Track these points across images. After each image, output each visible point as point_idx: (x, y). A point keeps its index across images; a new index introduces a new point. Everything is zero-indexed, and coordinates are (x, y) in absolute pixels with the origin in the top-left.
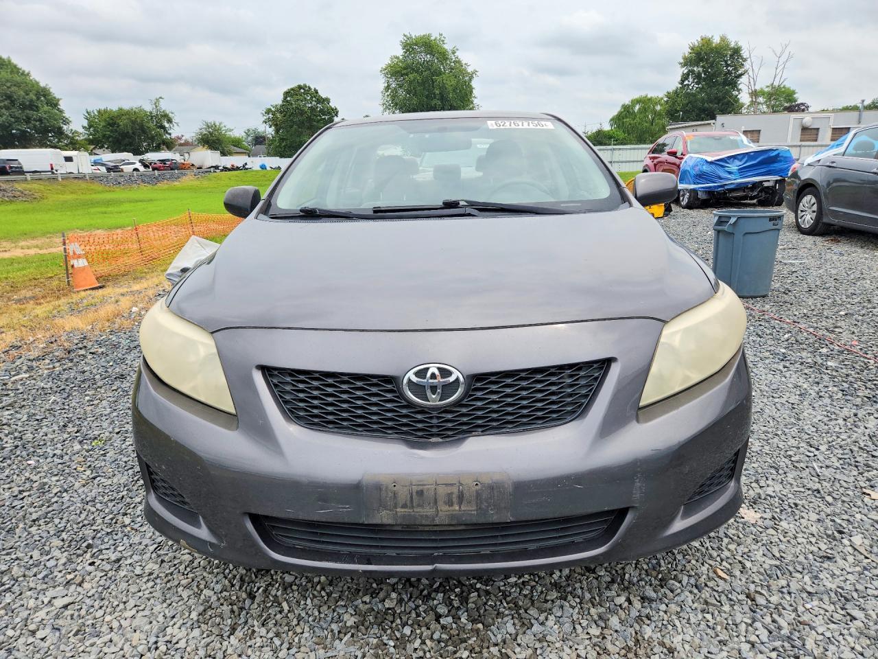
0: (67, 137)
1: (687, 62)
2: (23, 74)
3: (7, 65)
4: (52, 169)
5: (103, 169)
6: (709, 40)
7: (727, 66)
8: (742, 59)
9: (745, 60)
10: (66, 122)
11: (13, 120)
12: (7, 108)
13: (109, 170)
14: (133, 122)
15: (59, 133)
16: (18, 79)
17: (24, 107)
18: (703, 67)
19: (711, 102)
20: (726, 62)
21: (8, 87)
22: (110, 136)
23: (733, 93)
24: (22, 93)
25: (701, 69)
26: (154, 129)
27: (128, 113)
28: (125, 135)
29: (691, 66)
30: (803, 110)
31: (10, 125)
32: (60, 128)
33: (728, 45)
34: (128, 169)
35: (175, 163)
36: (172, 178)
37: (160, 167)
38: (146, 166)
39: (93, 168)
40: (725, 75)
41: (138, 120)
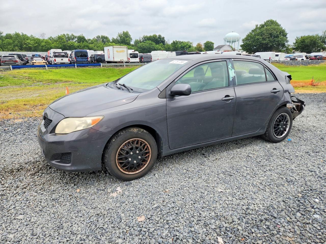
0: (286, 47)
2: (278, 25)
3: (274, 23)
4: (270, 59)
5: (289, 59)
10: (287, 41)
11: (269, 42)
12: (269, 38)
13: (291, 59)
14: (311, 41)
15: (283, 45)
16: (276, 27)
17: (275, 37)
21: (272, 31)
22: (301, 46)
24: (275, 32)
26: (320, 43)
27: (310, 37)
28: (307, 46)
31: (268, 43)
32: (284, 44)
34: (299, 59)
35: (321, 57)
36: (316, 63)
37: (314, 58)
38: (307, 58)
39: (285, 58)
41: (314, 40)
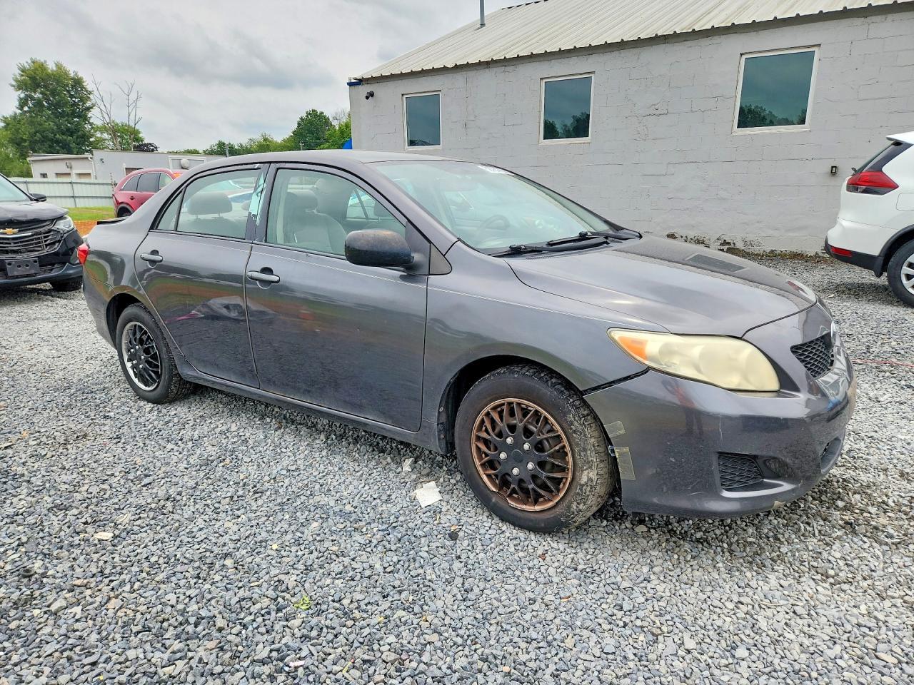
1: (20, 86)
6: (42, 65)
7: (72, 96)
8: (87, 91)
9: (90, 93)
18: (41, 93)
19: (63, 134)
20: (68, 91)
23: (86, 126)
25: (40, 96)
29: (26, 90)
30: (153, 150)
33: (66, 74)
40: (72, 106)
